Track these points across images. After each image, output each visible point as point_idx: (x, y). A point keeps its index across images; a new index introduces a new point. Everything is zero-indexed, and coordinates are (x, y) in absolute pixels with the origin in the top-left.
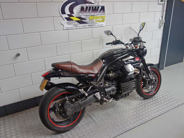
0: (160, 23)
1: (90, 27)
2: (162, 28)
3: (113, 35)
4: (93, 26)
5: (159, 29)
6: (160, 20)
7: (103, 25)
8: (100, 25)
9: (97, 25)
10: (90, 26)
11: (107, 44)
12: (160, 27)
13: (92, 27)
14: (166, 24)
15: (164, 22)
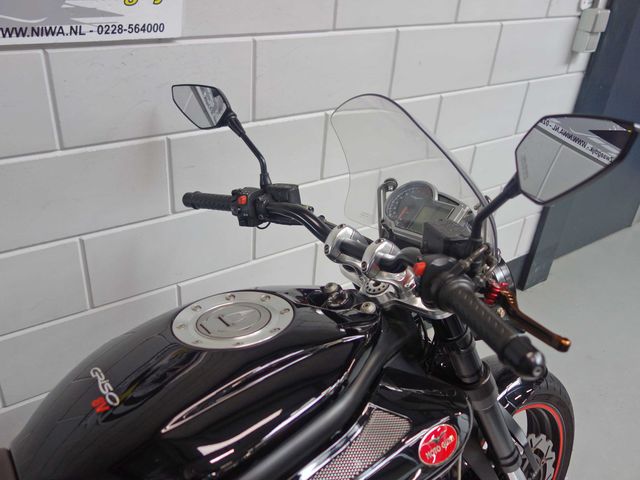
0: (577, 29)
1: (21, 40)
2: (582, 60)
3: (241, 133)
4: (50, 32)
5: (564, 69)
6: (579, 9)
7: (160, 27)
8: (134, 28)
9: (100, 29)
10: (21, 32)
11: (194, 201)
12: (572, 54)
13: (50, 39)
14: (605, 40)
15: (602, 26)
